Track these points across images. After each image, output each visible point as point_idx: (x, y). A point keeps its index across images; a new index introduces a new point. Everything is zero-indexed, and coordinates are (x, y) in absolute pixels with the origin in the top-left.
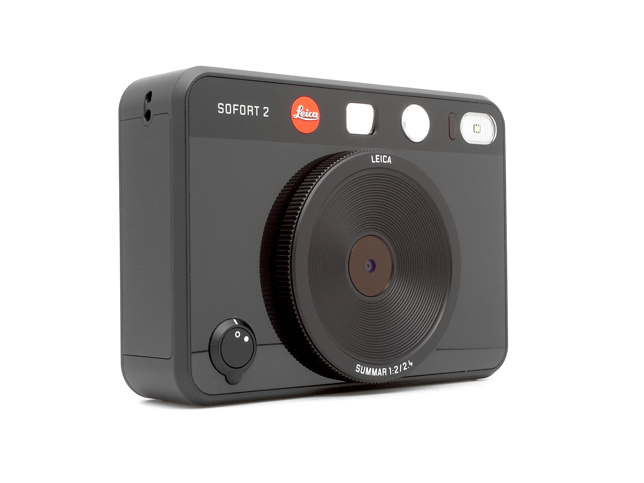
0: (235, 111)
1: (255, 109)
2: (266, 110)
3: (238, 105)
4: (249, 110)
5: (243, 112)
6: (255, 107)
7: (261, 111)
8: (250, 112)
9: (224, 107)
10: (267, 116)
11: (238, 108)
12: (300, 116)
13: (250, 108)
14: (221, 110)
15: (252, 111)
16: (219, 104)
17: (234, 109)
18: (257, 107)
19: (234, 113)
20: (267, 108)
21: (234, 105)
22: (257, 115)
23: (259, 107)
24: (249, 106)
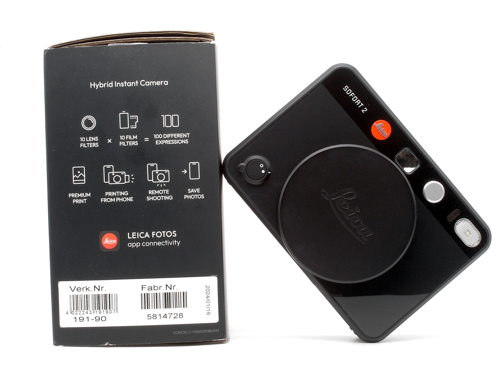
0: (351, 96)
1: (360, 104)
2: (365, 110)
3: (354, 95)
4: (357, 102)
5: (354, 99)
6: (361, 103)
7: (362, 108)
8: (357, 103)
9: (348, 90)
10: (363, 112)
11: (354, 96)
12: (378, 127)
13: (359, 102)
14: (345, 89)
15: (359, 103)
16: (347, 86)
17: (351, 95)
18: (362, 104)
19: (350, 96)
20: (367, 110)
21: (353, 93)
22: (359, 107)
23: (363, 105)
24: (359, 100)
